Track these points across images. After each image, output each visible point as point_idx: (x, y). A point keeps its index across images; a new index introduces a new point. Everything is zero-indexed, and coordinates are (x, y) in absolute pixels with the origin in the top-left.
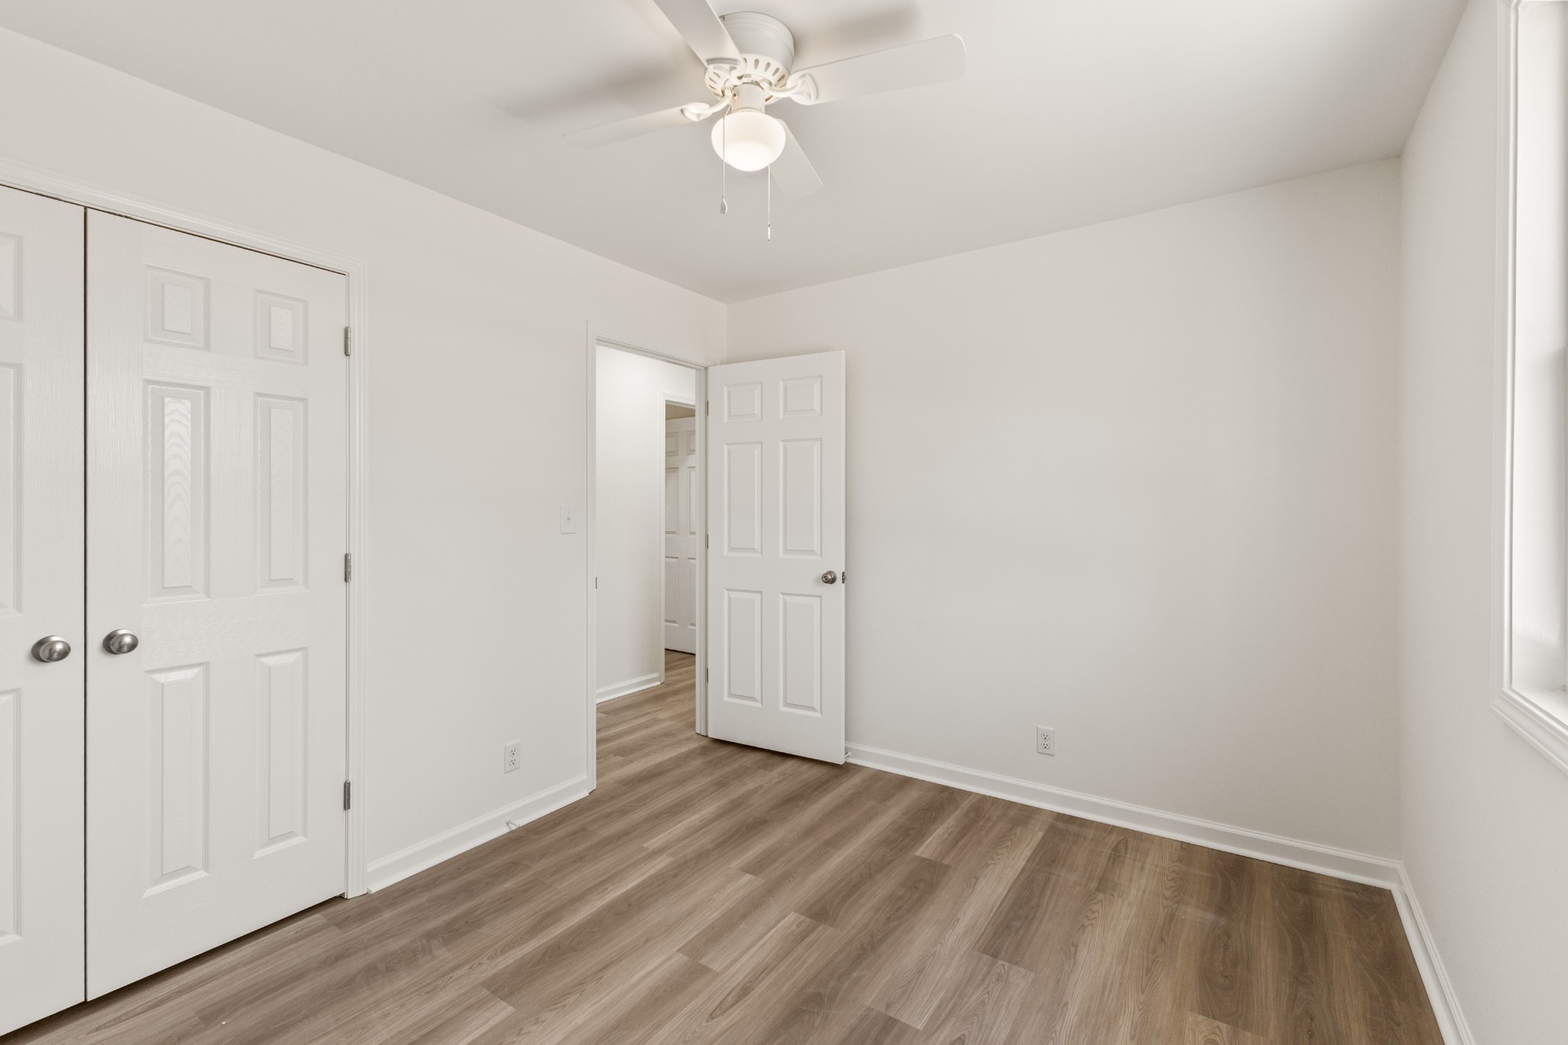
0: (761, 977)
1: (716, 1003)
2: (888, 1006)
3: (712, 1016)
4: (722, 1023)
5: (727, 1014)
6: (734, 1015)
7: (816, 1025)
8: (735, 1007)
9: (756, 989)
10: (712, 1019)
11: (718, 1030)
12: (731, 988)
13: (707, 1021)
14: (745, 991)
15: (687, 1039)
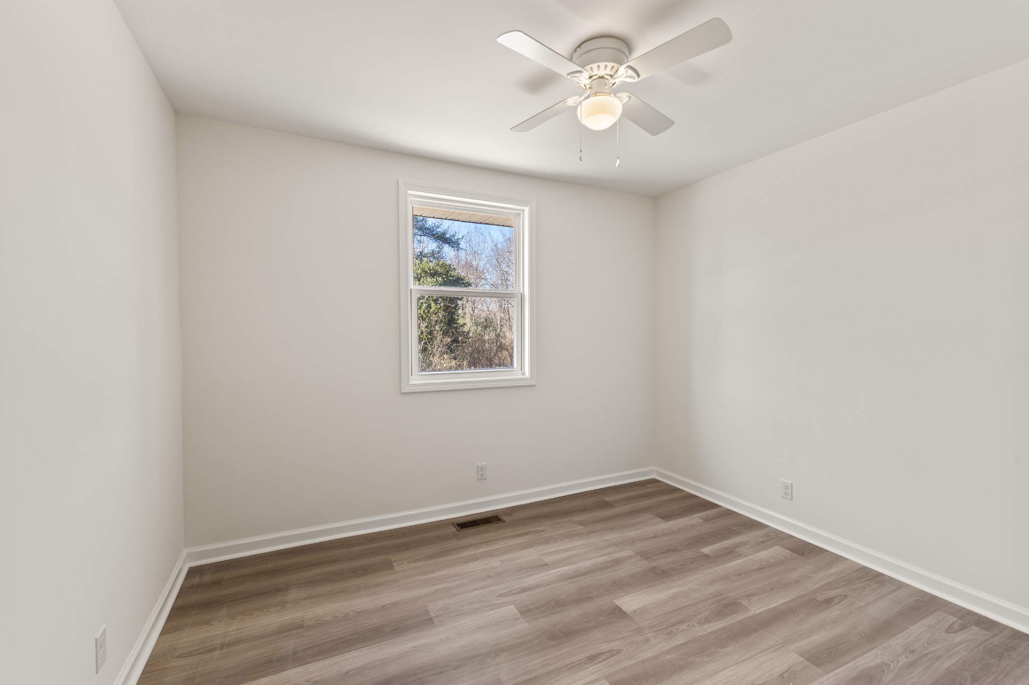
0: (577, 663)
1: (614, 658)
2: (517, 619)
3: (618, 652)
4: (614, 645)
5: (609, 650)
6: (605, 647)
7: (562, 625)
8: (602, 652)
9: (584, 657)
10: (618, 650)
11: (617, 643)
12: (600, 664)
13: (622, 650)
14: (592, 659)
15: (637, 645)
